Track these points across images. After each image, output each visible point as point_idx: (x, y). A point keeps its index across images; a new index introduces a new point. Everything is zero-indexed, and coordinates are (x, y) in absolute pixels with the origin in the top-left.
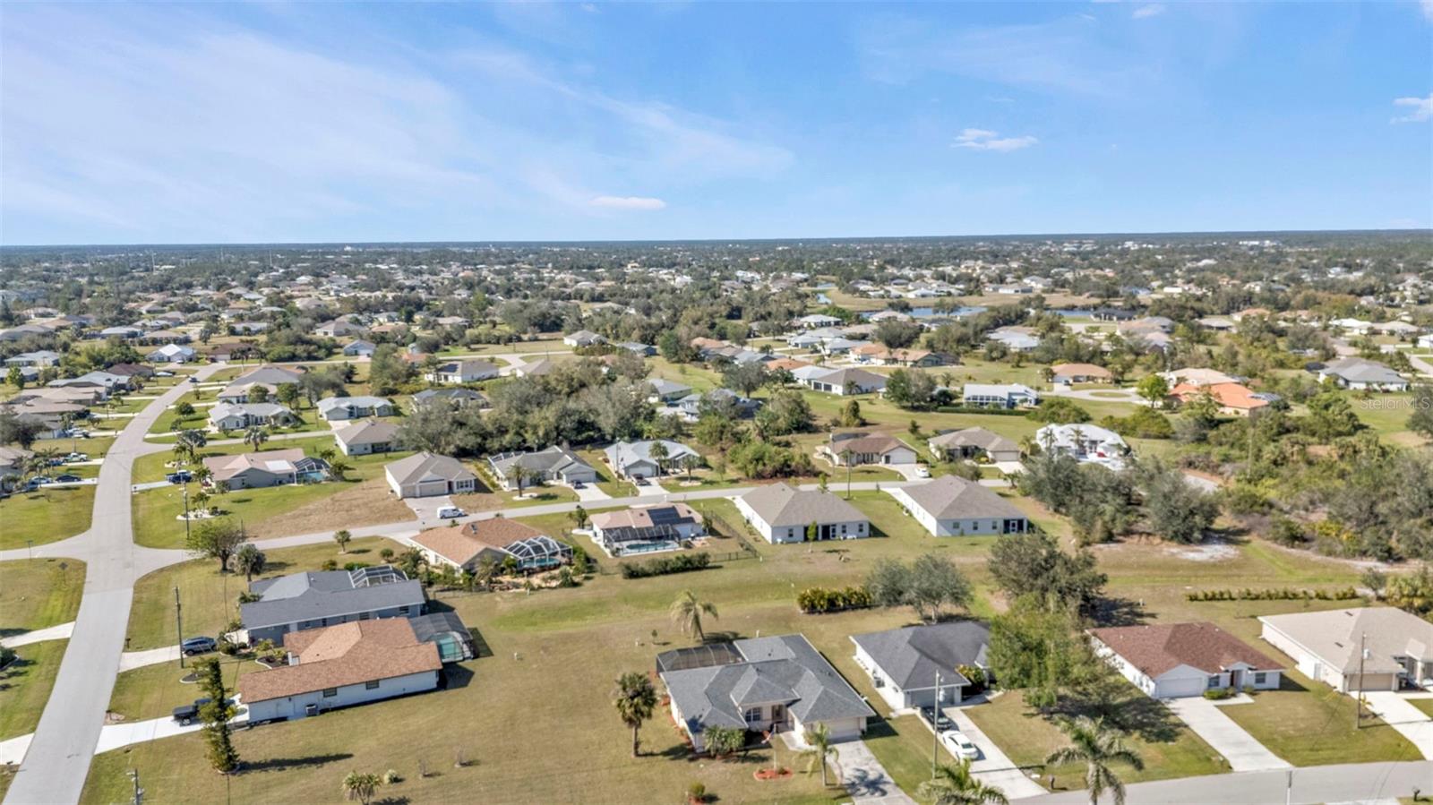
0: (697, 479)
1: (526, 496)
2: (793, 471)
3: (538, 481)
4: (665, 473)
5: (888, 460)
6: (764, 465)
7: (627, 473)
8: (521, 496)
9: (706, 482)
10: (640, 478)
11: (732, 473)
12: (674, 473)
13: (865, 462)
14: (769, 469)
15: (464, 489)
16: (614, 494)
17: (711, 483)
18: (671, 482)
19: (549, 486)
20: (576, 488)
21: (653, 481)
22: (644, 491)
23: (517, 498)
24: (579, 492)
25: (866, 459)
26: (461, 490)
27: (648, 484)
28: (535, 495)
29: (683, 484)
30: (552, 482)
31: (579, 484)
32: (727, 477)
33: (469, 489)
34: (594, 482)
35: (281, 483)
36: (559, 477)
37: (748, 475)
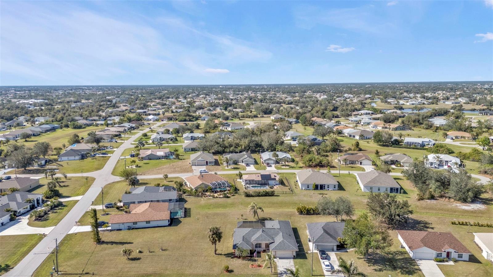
0: (288, 166)
1: (230, 167)
2: (323, 165)
3: (236, 163)
4: (278, 163)
5: (361, 163)
6: (312, 162)
7: (265, 162)
8: (228, 167)
9: (291, 167)
10: (268, 164)
11: (301, 164)
12: (282, 163)
13: (352, 164)
14: (314, 164)
15: (211, 164)
16: (257, 169)
17: (293, 167)
18: (279, 166)
19: (239, 165)
20: (247, 166)
21: (273, 165)
22: (268, 169)
23: (226, 168)
24: (247, 167)
25: (353, 162)
26: (210, 164)
27: (271, 166)
28: (233, 167)
29: (283, 167)
30: (240, 164)
31: (248, 165)
32: (299, 165)
33: (212, 164)
34: (253, 164)
35: (160, 159)
36: (242, 162)
37: (306, 166)
